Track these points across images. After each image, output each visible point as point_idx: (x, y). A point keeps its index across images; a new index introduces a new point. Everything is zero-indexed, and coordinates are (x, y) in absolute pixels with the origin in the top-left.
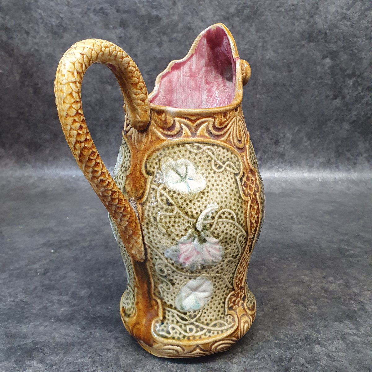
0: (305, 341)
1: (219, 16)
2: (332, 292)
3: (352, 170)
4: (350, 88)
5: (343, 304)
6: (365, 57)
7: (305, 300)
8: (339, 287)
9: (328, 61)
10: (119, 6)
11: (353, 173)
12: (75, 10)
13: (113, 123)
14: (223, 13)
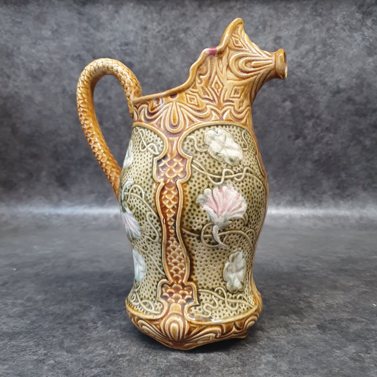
6: (322, 100)
9: (288, 104)
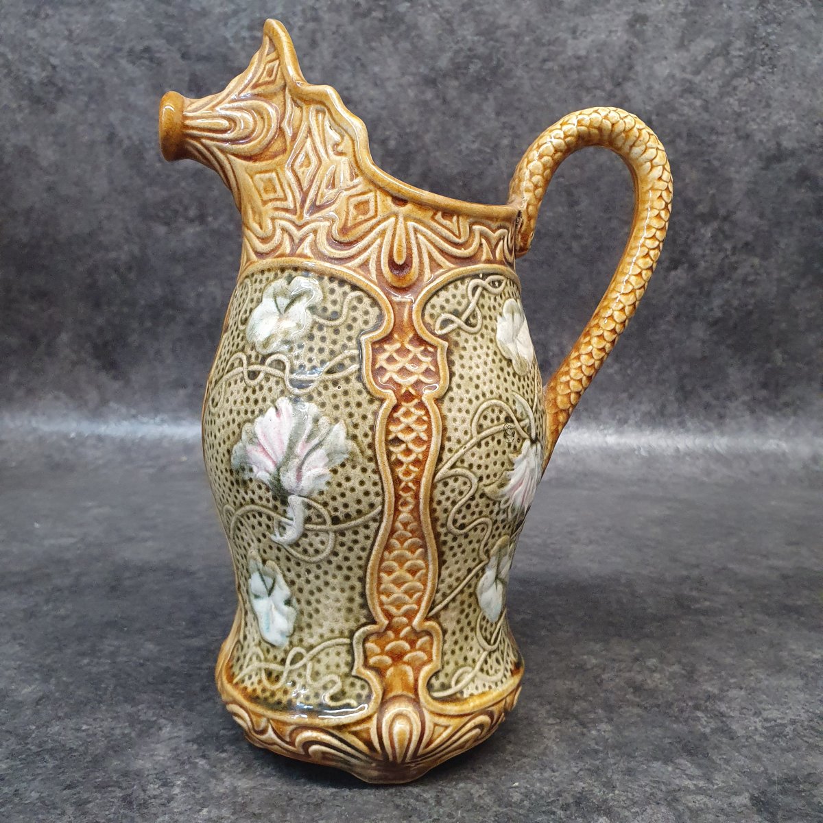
0: (573, 809)
1: (414, 75)
2: (652, 693)
3: (715, 432)
4: (706, 244)
5: (677, 720)
7: (585, 711)
8: (669, 680)
10: (189, 46)
11: (718, 437)
12: (85, 50)
13: (171, 312)
14: (423, 70)
